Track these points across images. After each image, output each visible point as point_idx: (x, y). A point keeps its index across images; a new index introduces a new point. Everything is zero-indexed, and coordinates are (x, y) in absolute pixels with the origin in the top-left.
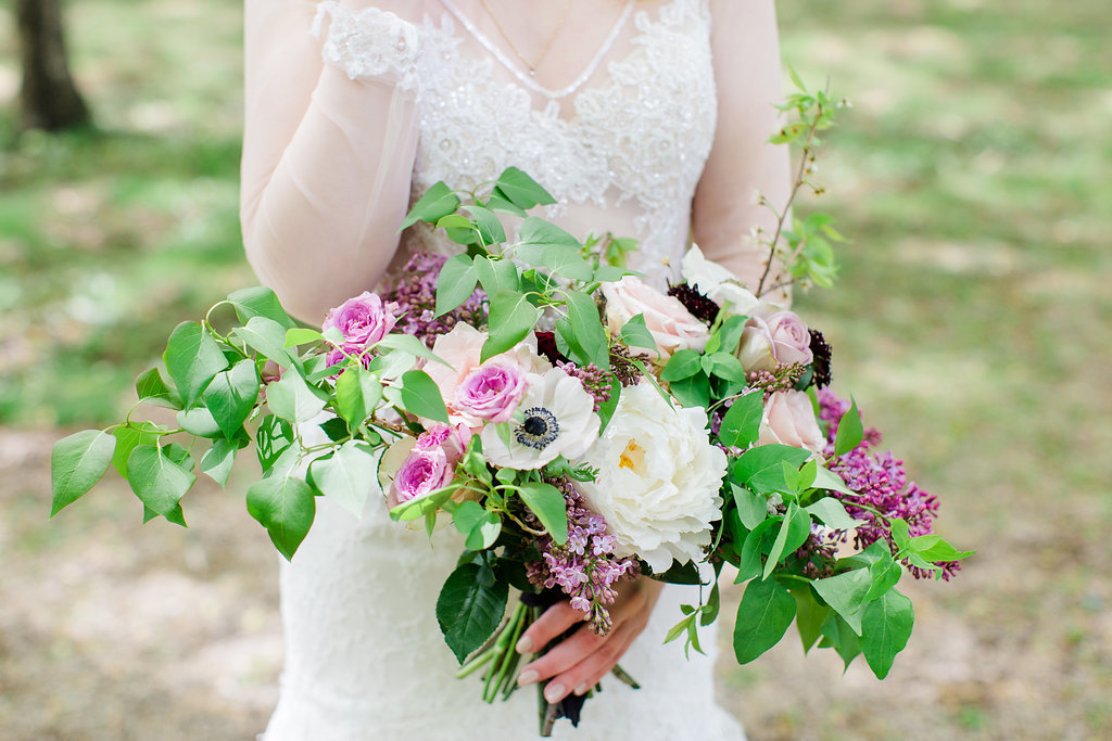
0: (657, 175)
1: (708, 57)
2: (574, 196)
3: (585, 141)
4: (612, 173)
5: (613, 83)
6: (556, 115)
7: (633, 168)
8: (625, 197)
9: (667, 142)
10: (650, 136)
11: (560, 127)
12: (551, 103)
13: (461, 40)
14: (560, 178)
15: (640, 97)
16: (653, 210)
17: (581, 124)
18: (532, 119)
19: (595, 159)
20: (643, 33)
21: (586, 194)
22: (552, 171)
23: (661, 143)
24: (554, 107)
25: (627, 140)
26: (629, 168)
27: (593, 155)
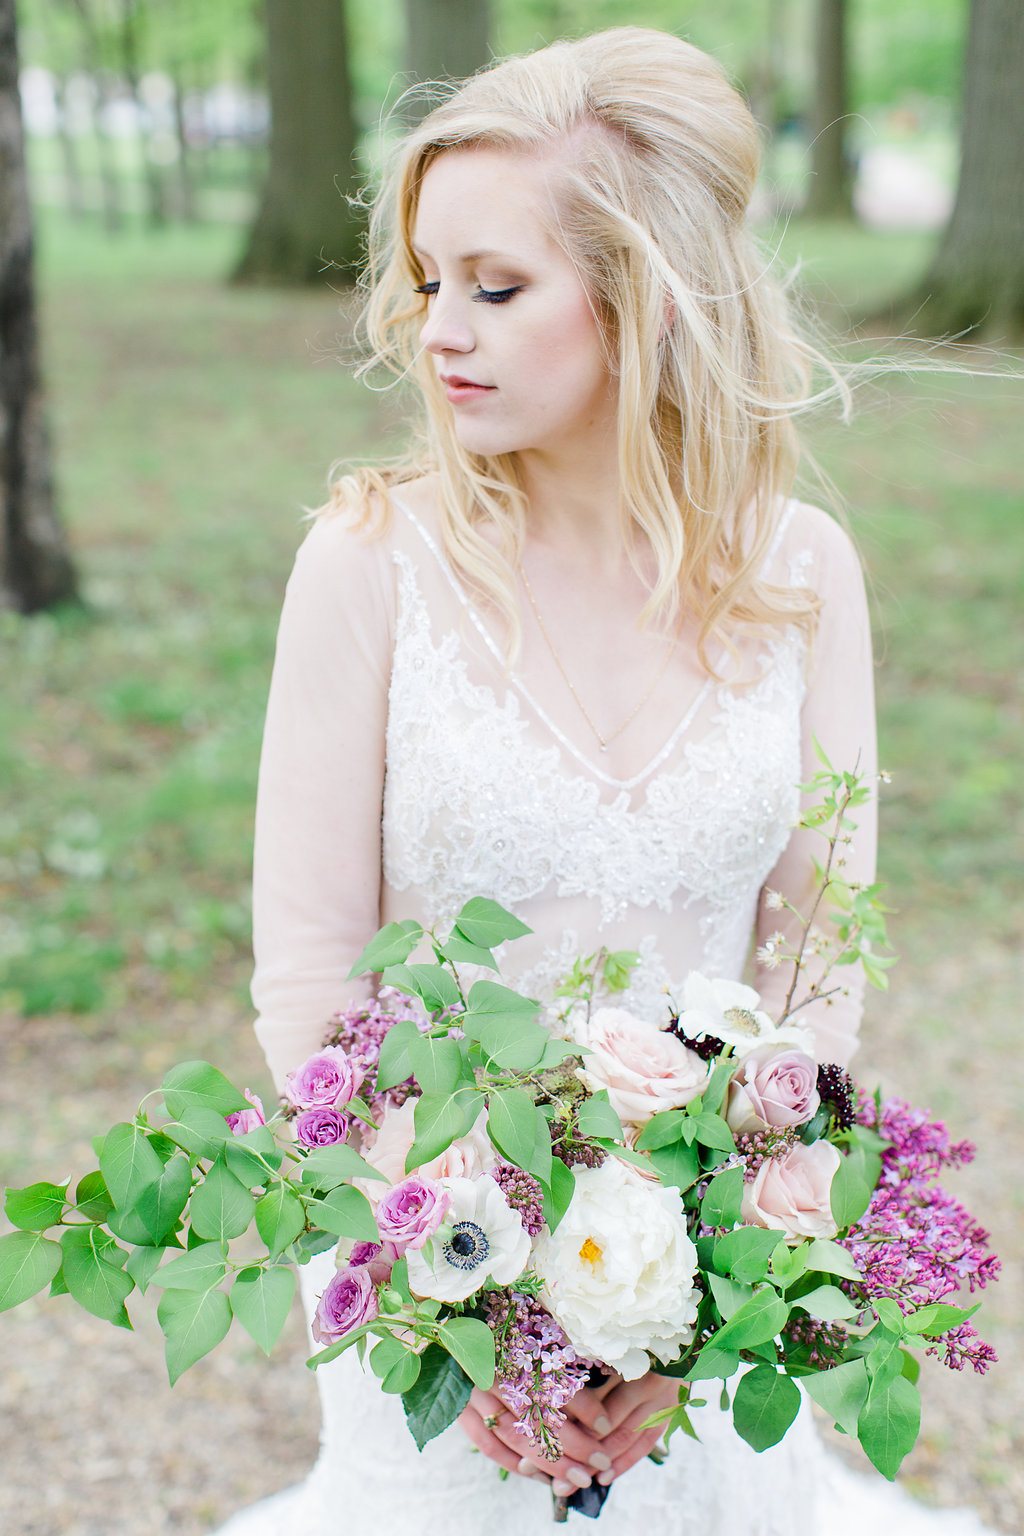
0: (731, 873)
1: (795, 737)
2: (636, 898)
3: (656, 837)
4: (681, 873)
5: (688, 768)
6: (625, 808)
7: (706, 865)
8: (693, 897)
9: (746, 837)
10: (728, 829)
11: (629, 822)
12: (623, 795)
13: (526, 724)
14: (622, 880)
15: (719, 785)
16: (722, 909)
17: (651, 817)
18: (598, 815)
19: (666, 858)
20: (726, 710)
21: (652, 897)
22: (613, 871)
23: (739, 838)
24: (624, 799)
25: (701, 834)
26: (703, 865)
27: (664, 852)
